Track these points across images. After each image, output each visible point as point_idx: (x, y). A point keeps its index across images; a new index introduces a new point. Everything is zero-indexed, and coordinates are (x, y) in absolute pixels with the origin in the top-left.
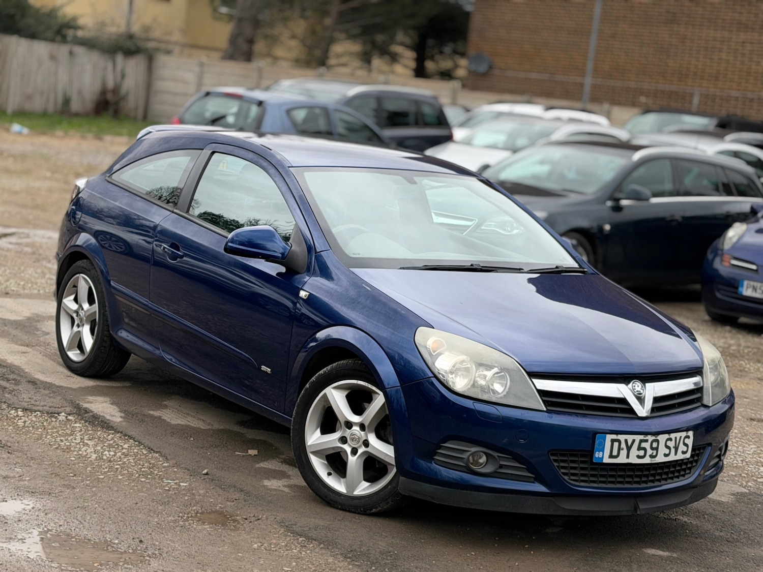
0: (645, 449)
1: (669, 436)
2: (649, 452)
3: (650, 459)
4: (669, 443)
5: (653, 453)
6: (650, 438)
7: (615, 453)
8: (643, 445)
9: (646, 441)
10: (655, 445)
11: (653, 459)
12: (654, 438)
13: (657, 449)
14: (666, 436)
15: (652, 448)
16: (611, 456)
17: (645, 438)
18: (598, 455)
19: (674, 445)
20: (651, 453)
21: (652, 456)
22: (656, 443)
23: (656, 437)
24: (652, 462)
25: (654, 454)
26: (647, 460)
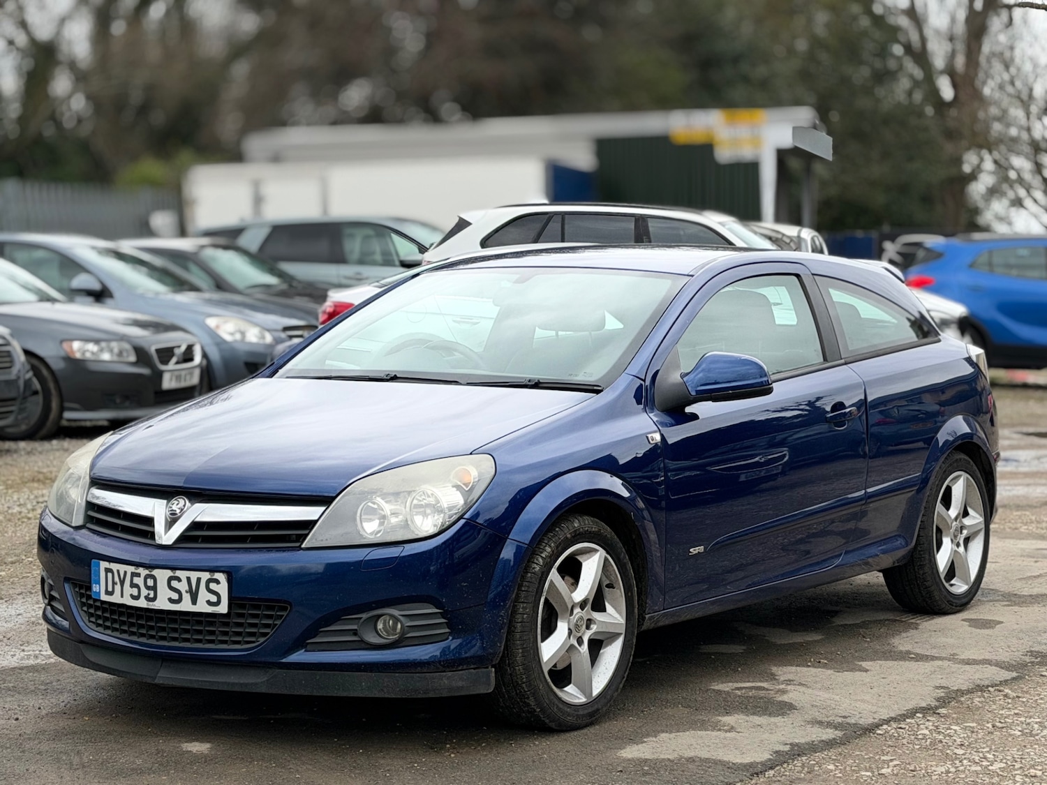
0: (137, 586)
1: (174, 573)
2: (144, 592)
3: (146, 602)
4: (174, 584)
5: (149, 594)
6: (143, 572)
7: (110, 589)
8: (136, 580)
9: (138, 575)
10: (150, 582)
11: (151, 603)
12: (147, 572)
13: (154, 588)
14: (169, 573)
15: (148, 588)
16: (107, 593)
17: (137, 571)
18: (95, 588)
19: (187, 588)
20: (146, 594)
21: (147, 598)
22: (152, 580)
23: (150, 572)
24: (150, 607)
25: (152, 595)
26: (142, 603)
